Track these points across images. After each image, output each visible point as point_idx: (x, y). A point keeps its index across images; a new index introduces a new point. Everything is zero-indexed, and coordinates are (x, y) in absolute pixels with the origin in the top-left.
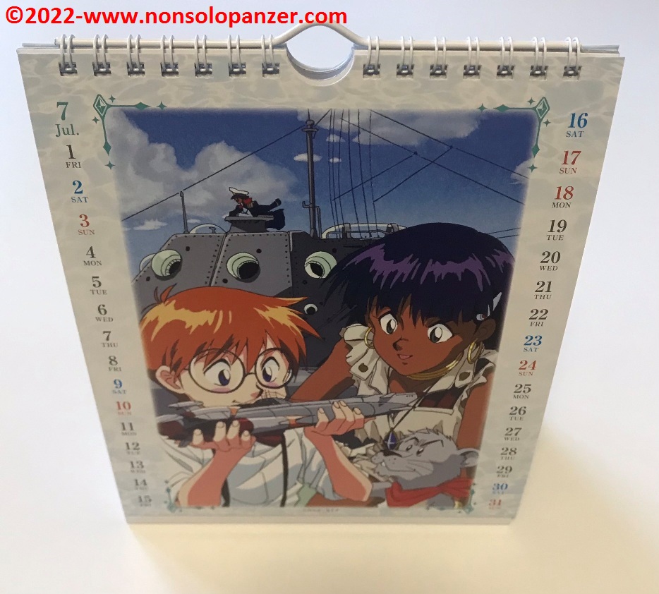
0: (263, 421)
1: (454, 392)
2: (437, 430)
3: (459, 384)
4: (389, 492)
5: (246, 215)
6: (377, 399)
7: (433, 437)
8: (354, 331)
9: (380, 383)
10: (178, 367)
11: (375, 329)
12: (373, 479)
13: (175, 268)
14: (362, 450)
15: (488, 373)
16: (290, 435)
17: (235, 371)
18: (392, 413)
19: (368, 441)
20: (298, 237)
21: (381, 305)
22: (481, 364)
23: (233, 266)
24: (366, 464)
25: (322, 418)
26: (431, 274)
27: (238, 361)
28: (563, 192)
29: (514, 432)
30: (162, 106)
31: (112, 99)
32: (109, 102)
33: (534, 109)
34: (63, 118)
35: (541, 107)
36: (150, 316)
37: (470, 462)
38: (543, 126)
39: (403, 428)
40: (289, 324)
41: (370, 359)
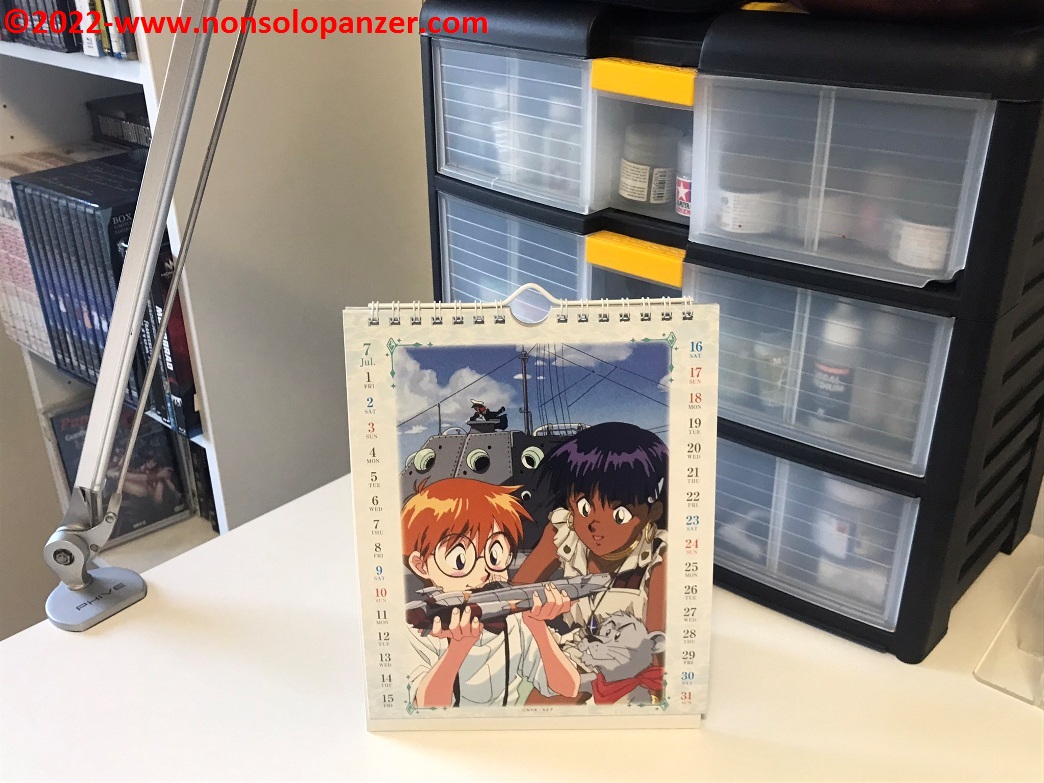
0: (490, 607)
1: (639, 572)
2: (629, 613)
3: (642, 564)
4: (595, 683)
5: (481, 419)
6: (578, 580)
7: (625, 620)
8: (559, 515)
9: (581, 564)
10: (426, 552)
11: (574, 512)
12: (581, 670)
13: (431, 463)
14: (569, 636)
15: (663, 552)
16: (511, 620)
17: (468, 555)
18: (592, 595)
19: (575, 625)
20: (517, 435)
21: (578, 491)
22: (657, 542)
23: (471, 460)
24: (574, 652)
25: (537, 602)
26: (611, 464)
27: (471, 545)
28: (694, 397)
29: (691, 612)
30: (430, 344)
31: (399, 340)
32: (397, 342)
33: (667, 340)
34: (366, 354)
35: (671, 338)
36: (409, 506)
37: (660, 647)
38: (674, 350)
39: (601, 611)
40: (511, 509)
41: (572, 541)
